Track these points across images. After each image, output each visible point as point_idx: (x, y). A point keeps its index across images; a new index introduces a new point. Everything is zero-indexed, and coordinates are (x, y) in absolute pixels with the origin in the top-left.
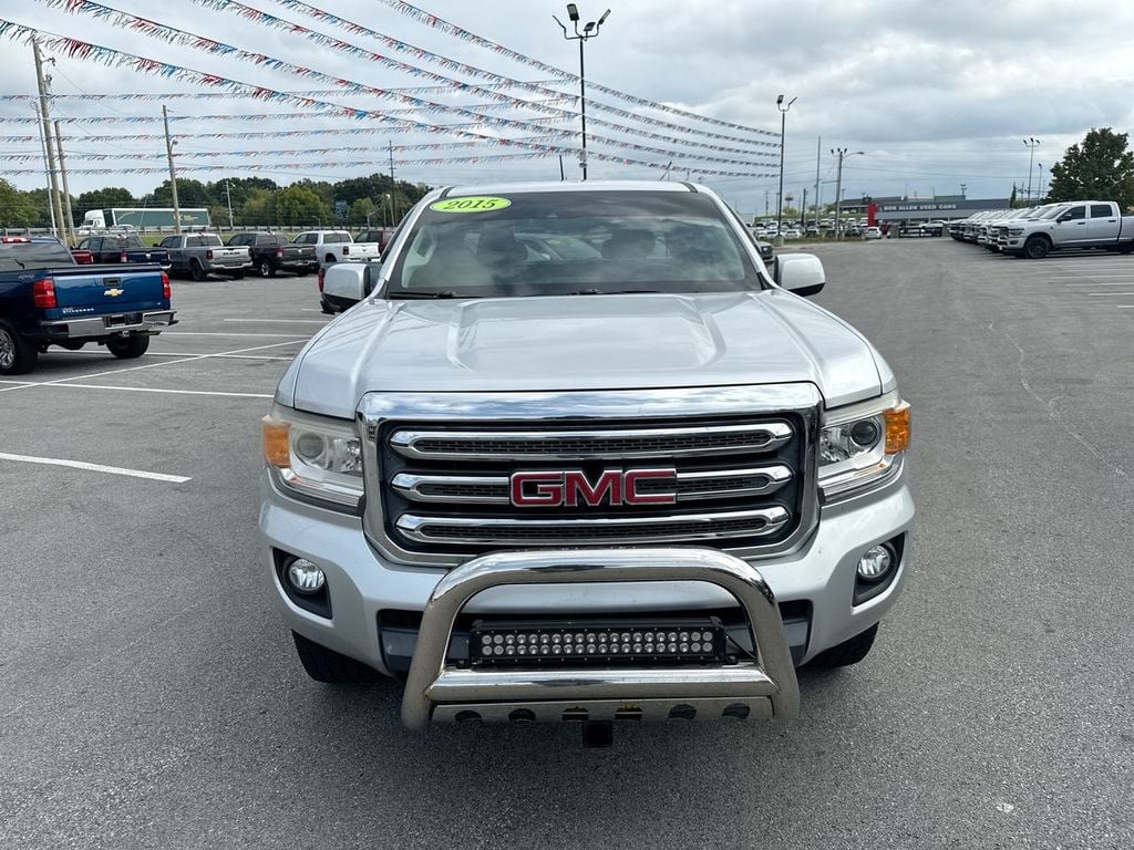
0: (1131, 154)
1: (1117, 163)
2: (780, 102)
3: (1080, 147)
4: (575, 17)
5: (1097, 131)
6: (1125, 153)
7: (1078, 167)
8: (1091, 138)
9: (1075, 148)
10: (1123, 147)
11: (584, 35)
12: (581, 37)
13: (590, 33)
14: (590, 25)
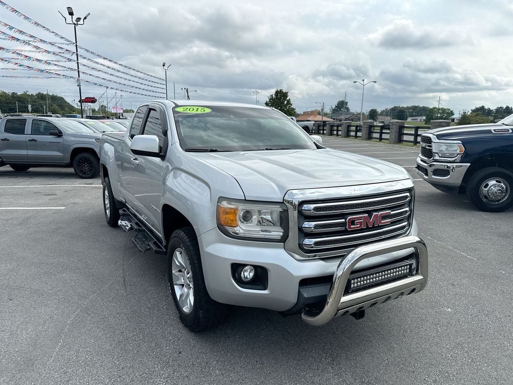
0: (289, 99)
1: (286, 102)
2: (164, 65)
3: (274, 96)
4: (71, 14)
5: (279, 90)
6: (288, 99)
7: (273, 103)
8: (277, 92)
9: (272, 96)
10: (287, 97)
11: (76, 23)
12: (74, 24)
13: (79, 23)
14: (79, 19)
